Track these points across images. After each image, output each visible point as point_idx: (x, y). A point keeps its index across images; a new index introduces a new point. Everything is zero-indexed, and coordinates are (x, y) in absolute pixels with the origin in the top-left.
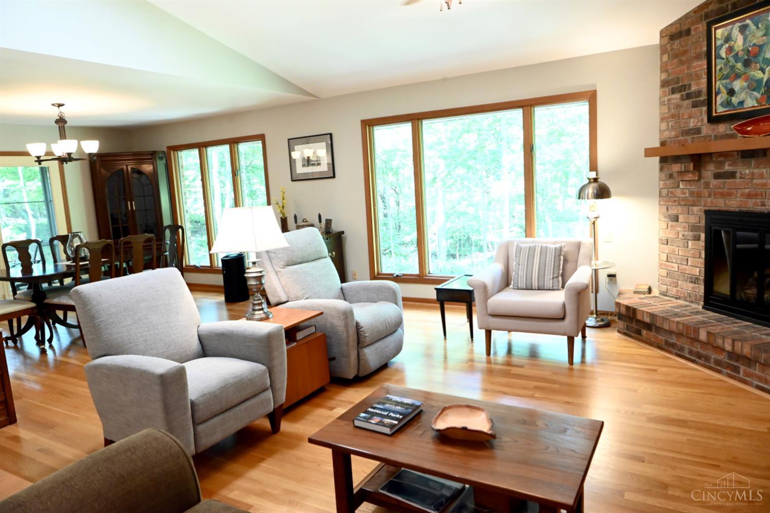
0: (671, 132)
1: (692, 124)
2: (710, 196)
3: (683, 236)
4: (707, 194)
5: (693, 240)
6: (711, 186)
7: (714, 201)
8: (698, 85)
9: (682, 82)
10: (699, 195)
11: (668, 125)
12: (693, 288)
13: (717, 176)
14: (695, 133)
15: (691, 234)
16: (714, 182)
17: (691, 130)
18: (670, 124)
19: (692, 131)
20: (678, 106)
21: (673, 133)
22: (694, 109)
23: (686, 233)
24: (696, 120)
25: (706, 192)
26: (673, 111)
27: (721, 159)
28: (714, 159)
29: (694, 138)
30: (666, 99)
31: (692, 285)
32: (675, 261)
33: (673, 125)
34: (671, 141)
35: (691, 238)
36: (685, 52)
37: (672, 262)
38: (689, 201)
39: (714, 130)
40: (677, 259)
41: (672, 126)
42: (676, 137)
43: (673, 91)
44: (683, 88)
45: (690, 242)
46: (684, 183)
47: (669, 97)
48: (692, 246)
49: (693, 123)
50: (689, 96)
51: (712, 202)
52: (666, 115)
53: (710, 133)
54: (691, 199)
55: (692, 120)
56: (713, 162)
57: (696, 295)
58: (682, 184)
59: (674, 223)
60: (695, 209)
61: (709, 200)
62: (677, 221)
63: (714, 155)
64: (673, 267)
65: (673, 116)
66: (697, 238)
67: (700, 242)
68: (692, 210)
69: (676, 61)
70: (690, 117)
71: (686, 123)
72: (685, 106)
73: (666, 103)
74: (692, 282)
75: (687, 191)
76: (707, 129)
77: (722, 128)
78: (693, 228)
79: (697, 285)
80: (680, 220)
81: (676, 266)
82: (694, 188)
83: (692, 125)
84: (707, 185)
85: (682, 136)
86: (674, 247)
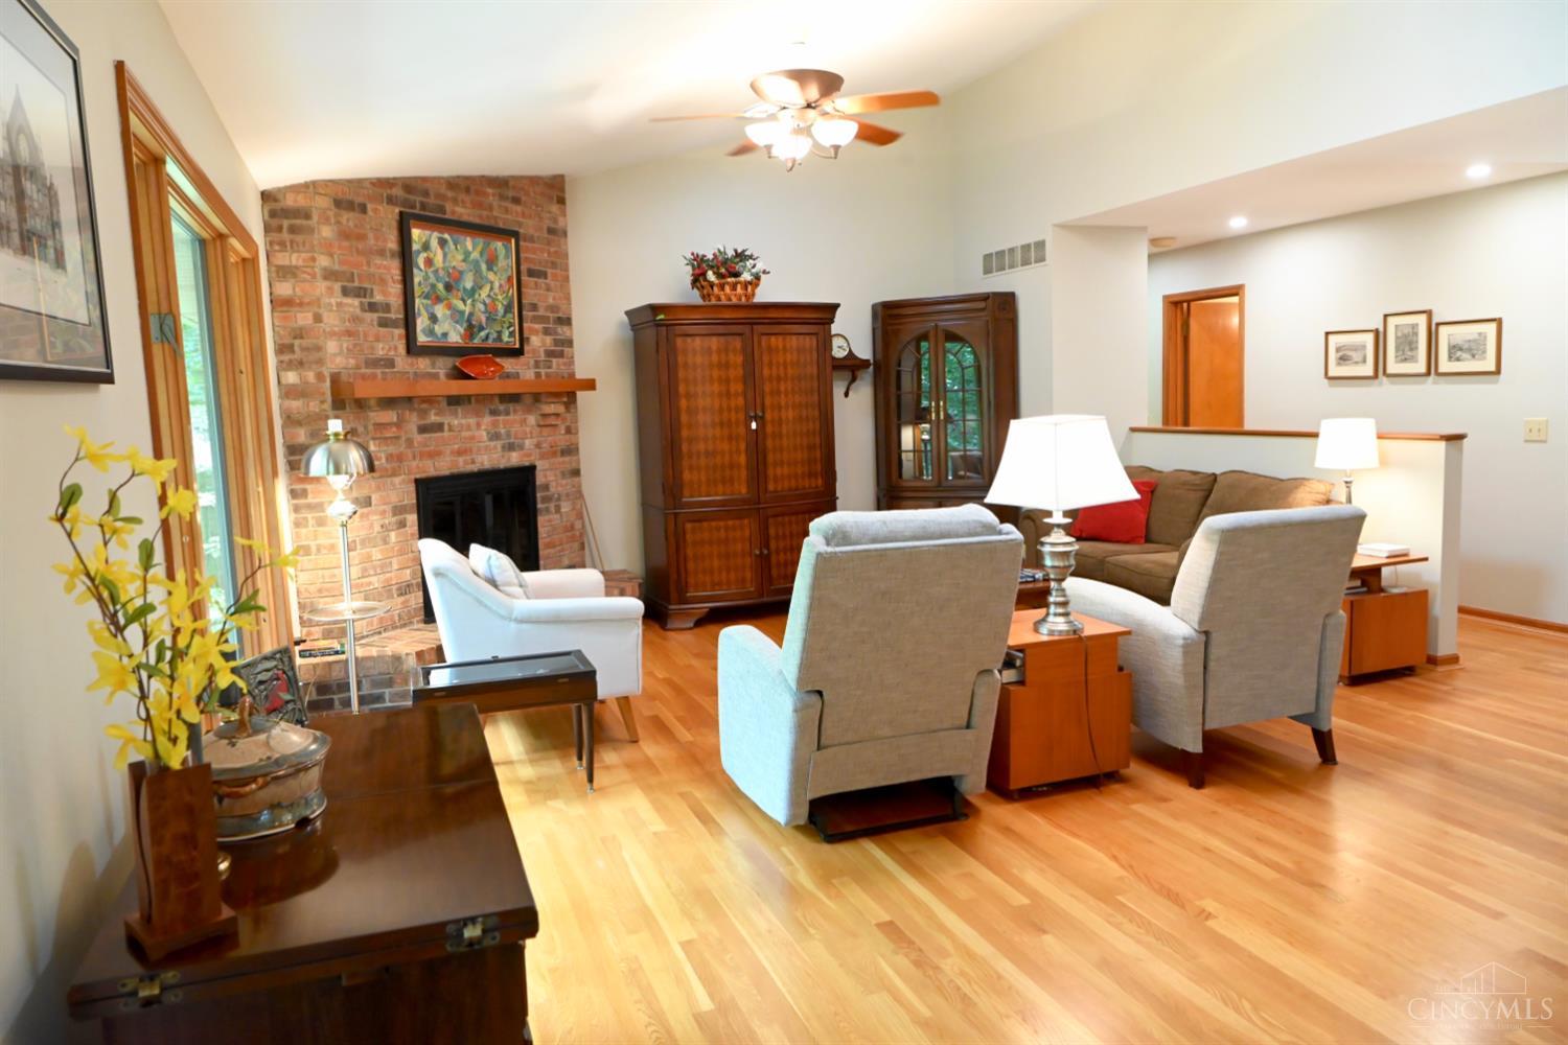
0: (347, 358)
1: (381, 350)
2: (414, 458)
3: (382, 526)
4: (410, 456)
5: (398, 528)
6: (416, 444)
7: (421, 465)
8: (384, 293)
9: (360, 281)
10: (400, 458)
11: (341, 346)
12: (403, 603)
13: (423, 429)
14: (386, 366)
15: (394, 519)
16: (418, 438)
17: (381, 360)
18: (345, 345)
19: (382, 363)
20: (355, 319)
21: (352, 362)
22: (381, 329)
23: (387, 521)
24: (387, 347)
25: (409, 453)
26: (347, 323)
27: (424, 406)
28: (416, 406)
29: (386, 373)
30: (333, 301)
31: (402, 598)
32: (372, 573)
33: (351, 347)
34: (349, 375)
35: (395, 527)
36: (362, 237)
37: (370, 576)
38: (386, 470)
39: (412, 365)
40: (374, 568)
41: (348, 349)
42: (358, 367)
43: (345, 292)
44: (360, 292)
45: (393, 535)
46: (377, 442)
47: (339, 300)
48: (397, 538)
49: (383, 349)
50: (372, 307)
51: (418, 467)
52: (336, 329)
53: (408, 368)
54: (388, 466)
55: (381, 345)
56: (414, 409)
57: (409, 611)
58: (375, 444)
59: (365, 510)
60: (397, 480)
61: (414, 464)
62: (370, 505)
63: (415, 400)
64: (370, 584)
65: (349, 333)
66: (402, 524)
67: (407, 529)
68: (392, 483)
69: (346, 244)
70: (378, 340)
71: (373, 348)
72: (369, 321)
73: (335, 308)
74: (401, 594)
75: (383, 455)
76: (403, 362)
77: (423, 364)
78: (398, 510)
79: (407, 596)
80: (373, 503)
81: (374, 579)
82: (392, 449)
83: (381, 353)
84: (410, 442)
85: (366, 368)
86: (368, 550)
